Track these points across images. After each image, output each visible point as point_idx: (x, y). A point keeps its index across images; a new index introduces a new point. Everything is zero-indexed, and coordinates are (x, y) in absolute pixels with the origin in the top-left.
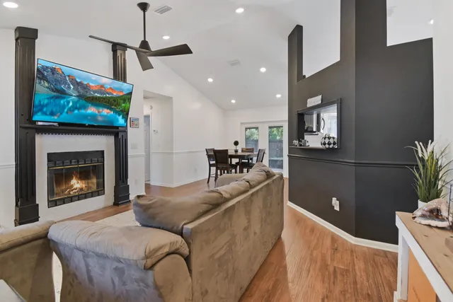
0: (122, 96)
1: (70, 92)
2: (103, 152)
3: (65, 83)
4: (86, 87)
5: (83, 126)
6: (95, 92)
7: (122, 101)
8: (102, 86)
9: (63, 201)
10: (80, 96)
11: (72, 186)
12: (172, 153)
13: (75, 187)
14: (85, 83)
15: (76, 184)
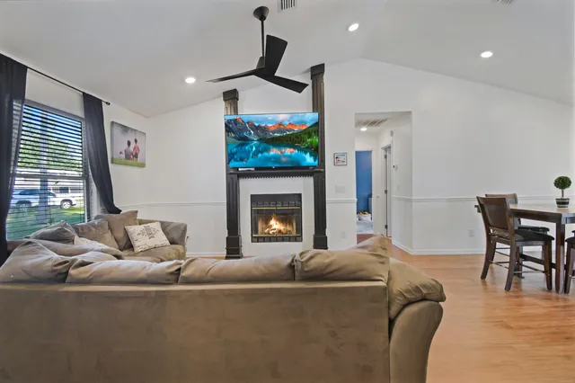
0: (305, 130)
1: (252, 137)
2: (300, 195)
3: (246, 130)
4: (264, 129)
5: (271, 168)
6: (274, 132)
7: (306, 136)
8: (280, 124)
9: (264, 239)
10: (260, 140)
11: (271, 226)
12: (410, 201)
13: (273, 227)
14: (263, 125)
15: (275, 225)
